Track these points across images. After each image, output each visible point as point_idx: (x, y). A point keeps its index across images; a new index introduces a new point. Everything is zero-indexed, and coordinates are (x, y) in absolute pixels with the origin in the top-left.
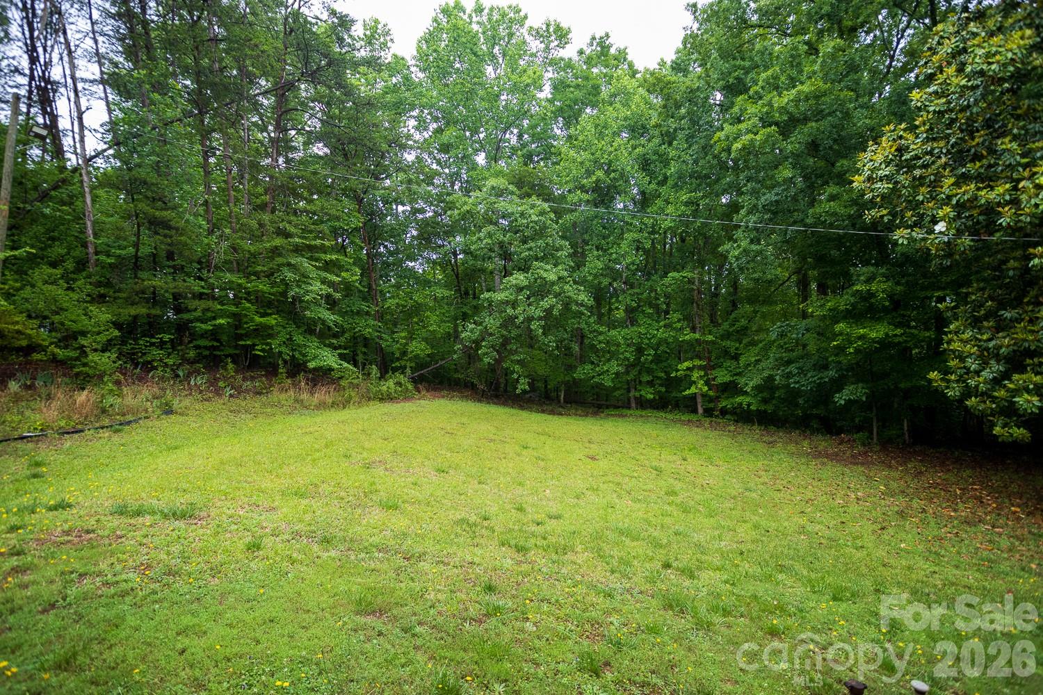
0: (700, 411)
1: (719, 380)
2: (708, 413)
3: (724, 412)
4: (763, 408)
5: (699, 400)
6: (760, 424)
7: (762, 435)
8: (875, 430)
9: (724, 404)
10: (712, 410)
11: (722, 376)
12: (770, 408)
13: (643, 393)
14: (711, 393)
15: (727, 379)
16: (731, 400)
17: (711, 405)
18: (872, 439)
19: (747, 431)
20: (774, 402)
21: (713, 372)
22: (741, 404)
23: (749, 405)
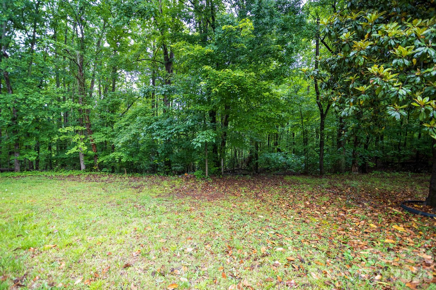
0: (83, 167)
1: (97, 141)
2: (90, 168)
3: (101, 167)
4: (131, 160)
5: (82, 159)
6: (128, 172)
7: (130, 181)
8: (207, 168)
9: (101, 160)
10: (92, 165)
11: (98, 138)
12: (136, 160)
13: (26, 156)
14: (91, 152)
15: (103, 139)
16: (107, 157)
17: (92, 162)
18: (205, 174)
19: (118, 179)
20: (139, 155)
21: (92, 135)
22: (114, 158)
23: (120, 158)
